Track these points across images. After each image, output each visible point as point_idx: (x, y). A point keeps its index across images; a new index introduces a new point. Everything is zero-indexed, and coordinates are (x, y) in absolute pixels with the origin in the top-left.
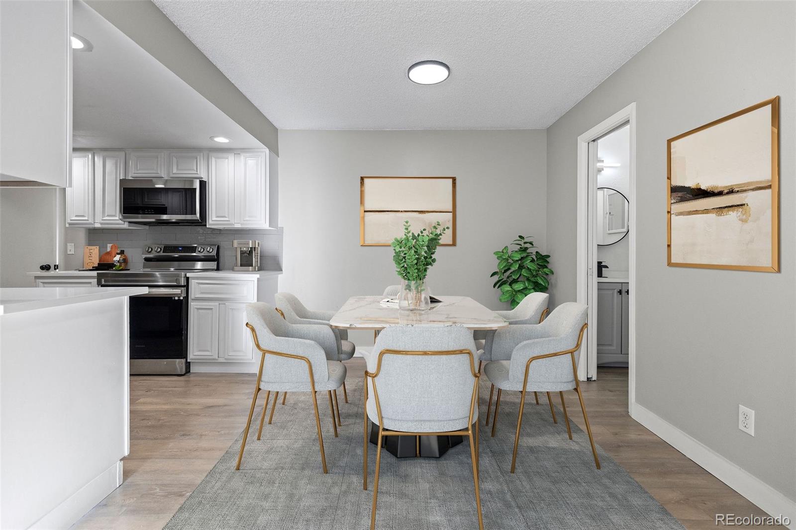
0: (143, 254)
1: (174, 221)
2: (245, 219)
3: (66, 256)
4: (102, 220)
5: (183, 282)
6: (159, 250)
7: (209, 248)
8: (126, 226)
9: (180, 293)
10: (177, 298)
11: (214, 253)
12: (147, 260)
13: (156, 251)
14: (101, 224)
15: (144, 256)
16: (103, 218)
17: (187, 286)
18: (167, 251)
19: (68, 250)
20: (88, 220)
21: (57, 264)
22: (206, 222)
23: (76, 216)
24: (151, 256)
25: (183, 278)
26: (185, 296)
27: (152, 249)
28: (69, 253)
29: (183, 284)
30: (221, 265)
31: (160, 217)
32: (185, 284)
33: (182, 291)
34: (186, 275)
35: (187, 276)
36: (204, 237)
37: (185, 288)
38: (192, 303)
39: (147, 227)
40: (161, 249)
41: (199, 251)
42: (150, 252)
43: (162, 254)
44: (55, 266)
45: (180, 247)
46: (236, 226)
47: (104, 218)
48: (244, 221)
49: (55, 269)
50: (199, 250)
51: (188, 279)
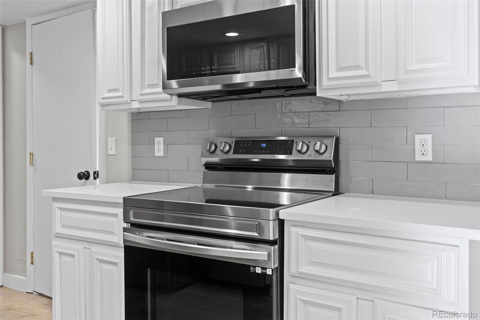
0: (203, 156)
1: (251, 85)
2: (410, 68)
3: (107, 157)
4: (141, 95)
5: (271, 234)
6: (227, 147)
7: (319, 144)
8: (174, 103)
9: (266, 258)
10: (259, 270)
11: (329, 156)
12: (209, 166)
13: (222, 151)
14: (141, 102)
15: (205, 160)
16: (142, 90)
17: (280, 242)
18: (241, 151)
19: (109, 149)
20: (122, 97)
21: (98, 170)
22: (315, 85)
23: (110, 91)
24: (215, 159)
25: (271, 222)
26: (277, 265)
27: (216, 147)
28: (110, 153)
29: (272, 238)
30: (342, 180)
31: (231, 79)
32: (277, 237)
33: (269, 255)
34: (277, 214)
35: (281, 217)
36: (307, 120)
37: (277, 246)
38: (291, 286)
39: (208, 105)
40: (230, 146)
41: (300, 152)
42: (214, 152)
43: (232, 156)
44: (95, 173)
45: (264, 142)
46: (383, 90)
47: (144, 92)
48: (408, 72)
49: (95, 178)
50: (299, 148)
51: (281, 223)
